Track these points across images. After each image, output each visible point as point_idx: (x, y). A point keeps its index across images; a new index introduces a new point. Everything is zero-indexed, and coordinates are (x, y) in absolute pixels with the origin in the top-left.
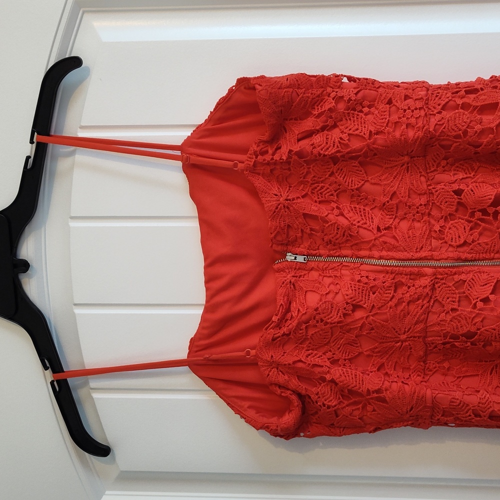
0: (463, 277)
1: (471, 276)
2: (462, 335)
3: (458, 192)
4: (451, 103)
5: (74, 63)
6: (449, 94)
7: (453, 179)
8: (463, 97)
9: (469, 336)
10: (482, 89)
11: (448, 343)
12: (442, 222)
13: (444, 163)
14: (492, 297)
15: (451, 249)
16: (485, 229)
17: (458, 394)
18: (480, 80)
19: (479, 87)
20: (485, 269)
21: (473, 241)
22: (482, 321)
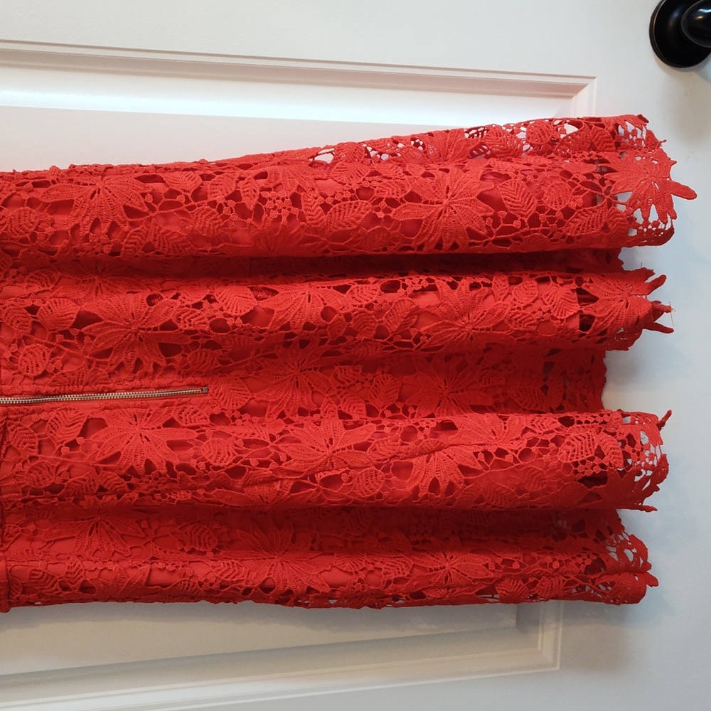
0: (43, 416)
1: (54, 414)
2: (47, 489)
3: (33, 310)
4: (15, 197)
6: (13, 186)
7: (26, 292)
8: (30, 191)
9: (54, 489)
10: (54, 182)
11: (30, 500)
12: (14, 348)
13: (13, 272)
14: (80, 440)
15: (27, 381)
16: (72, 355)
17: (40, 565)
18: (54, 169)
19: (50, 179)
20: (72, 405)
21: (56, 371)
22: (68, 471)
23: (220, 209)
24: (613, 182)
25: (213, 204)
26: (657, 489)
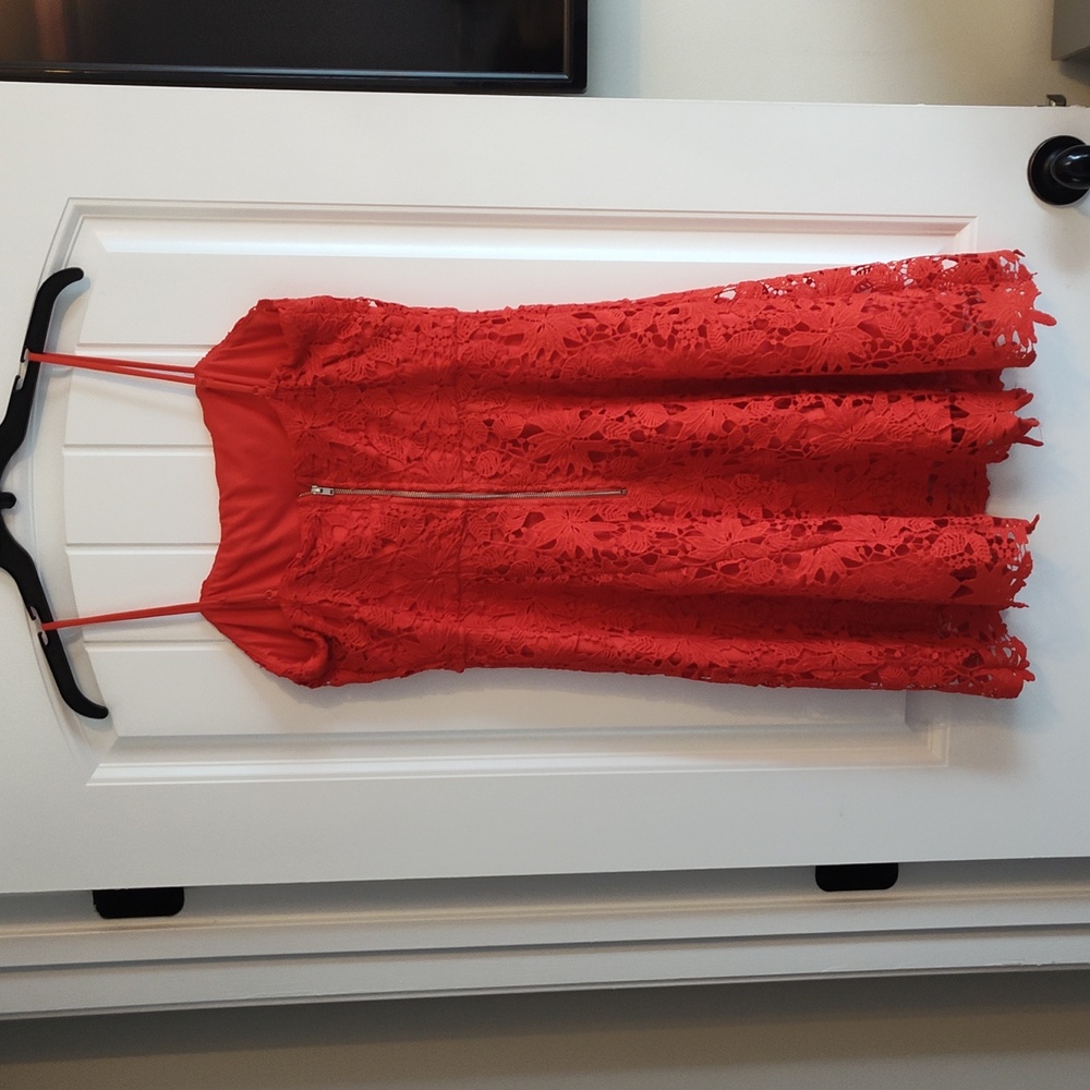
0: (495, 509)
1: (503, 508)
2: (496, 570)
3: (489, 423)
4: (479, 332)
5: (75, 274)
6: (477, 323)
7: (484, 409)
8: (490, 327)
9: (502, 570)
10: (509, 319)
11: (481, 579)
12: (473, 453)
13: (474, 392)
14: (524, 530)
15: (483, 481)
16: (517, 461)
17: (491, 631)
18: (508, 309)
19: (506, 317)
20: (517, 501)
21: (505, 473)
22: (515, 554)
23: (640, 339)
24: (980, 312)
25: (634, 335)
26: (1025, 584)
